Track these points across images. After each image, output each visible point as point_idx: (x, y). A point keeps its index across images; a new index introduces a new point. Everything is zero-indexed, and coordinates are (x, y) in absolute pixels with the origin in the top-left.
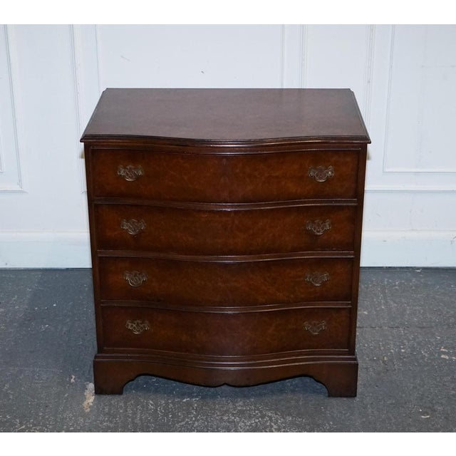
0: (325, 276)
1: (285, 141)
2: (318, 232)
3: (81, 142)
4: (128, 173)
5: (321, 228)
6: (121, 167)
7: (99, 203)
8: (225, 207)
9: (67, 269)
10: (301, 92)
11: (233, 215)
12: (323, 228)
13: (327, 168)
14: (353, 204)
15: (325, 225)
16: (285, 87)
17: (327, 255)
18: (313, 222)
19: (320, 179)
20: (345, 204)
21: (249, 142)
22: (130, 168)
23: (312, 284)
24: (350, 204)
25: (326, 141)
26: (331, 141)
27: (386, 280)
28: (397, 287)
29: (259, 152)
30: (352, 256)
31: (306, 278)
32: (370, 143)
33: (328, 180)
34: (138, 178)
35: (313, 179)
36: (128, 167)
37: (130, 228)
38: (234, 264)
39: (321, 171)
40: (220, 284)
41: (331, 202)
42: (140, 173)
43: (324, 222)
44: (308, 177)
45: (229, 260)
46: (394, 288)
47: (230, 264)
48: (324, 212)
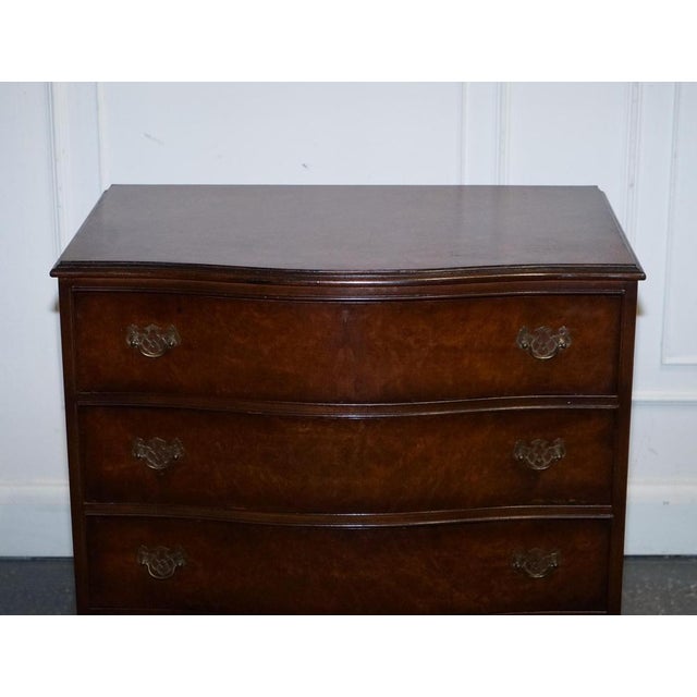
0: (554, 559)
1: (470, 273)
2: (537, 463)
3: (52, 274)
4: (148, 341)
5: (545, 456)
6: (133, 328)
7: (89, 403)
8: (347, 410)
9: (34, 559)
10: (498, 192)
11: (363, 427)
12: (548, 458)
13: (555, 331)
14: (609, 406)
15: (553, 451)
16: (467, 182)
17: (557, 513)
18: (529, 445)
19: (542, 353)
20: (593, 407)
21: (396, 274)
22: (153, 331)
23: (526, 574)
24: (603, 407)
25: (554, 273)
26: (564, 275)
27: (670, 580)
28: (692, 595)
29: (417, 297)
30: (609, 516)
31: (514, 561)
32: (644, 278)
33: (559, 355)
34: (168, 352)
35: (527, 354)
36: (148, 329)
37: (150, 455)
38: (364, 531)
39: (544, 336)
40: (336, 574)
41: (564, 401)
42: (173, 341)
43: (551, 443)
44: (517, 349)
45: (356, 521)
46: (687, 596)
47: (356, 530)
48: (549, 424)
